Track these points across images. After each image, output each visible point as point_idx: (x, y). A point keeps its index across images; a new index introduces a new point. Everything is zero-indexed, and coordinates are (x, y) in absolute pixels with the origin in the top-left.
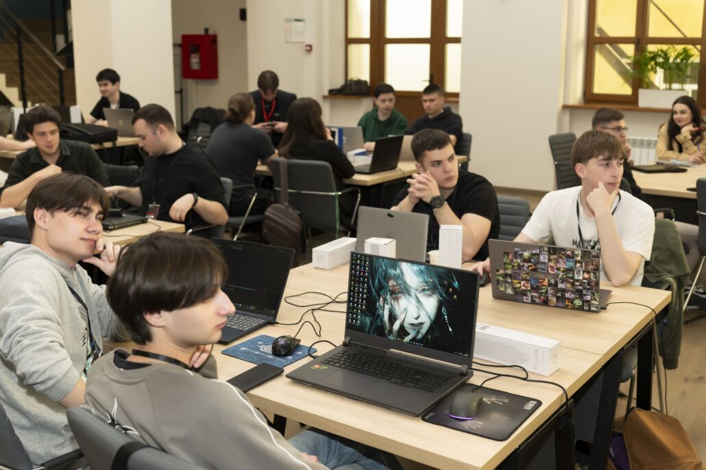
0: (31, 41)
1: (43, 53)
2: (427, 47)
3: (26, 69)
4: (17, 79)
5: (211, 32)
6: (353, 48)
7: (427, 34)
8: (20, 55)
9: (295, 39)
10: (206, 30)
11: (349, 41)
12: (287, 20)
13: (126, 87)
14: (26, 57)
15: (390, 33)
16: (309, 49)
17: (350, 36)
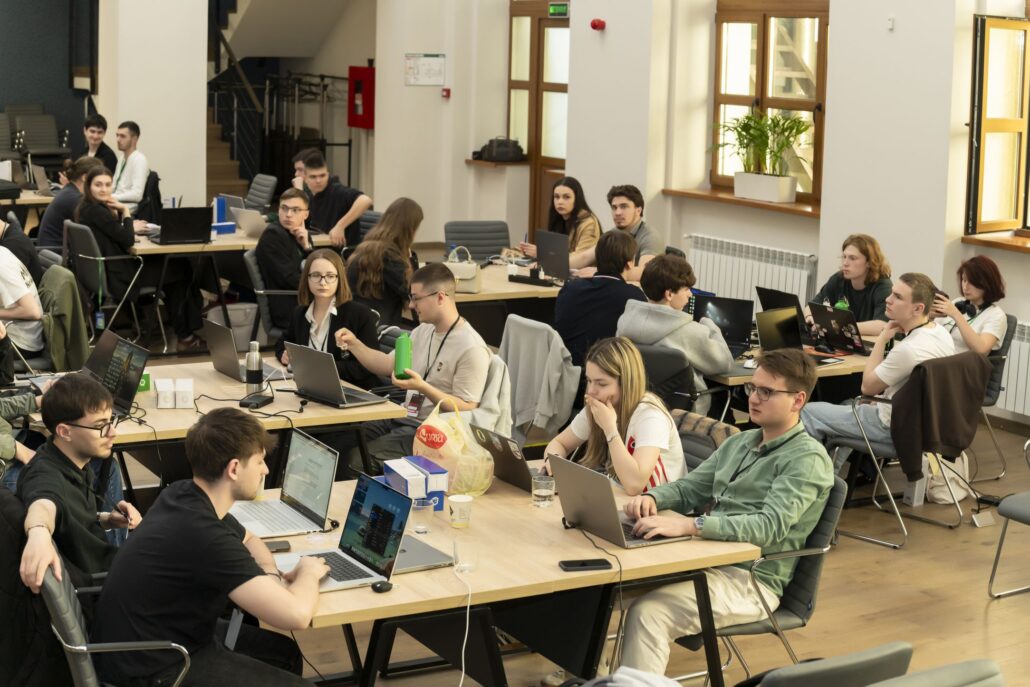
9: (423, 80)
11: (512, 84)
12: (408, 57)
16: (447, 93)
17: (513, 78)
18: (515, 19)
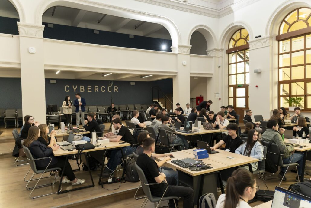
0: (167, 98)
1: (169, 100)
2: (245, 98)
3: (166, 103)
4: (165, 105)
5: (202, 96)
6: (230, 99)
7: (245, 95)
8: (165, 101)
9: (217, 97)
10: (201, 96)
11: (229, 97)
12: (215, 94)
13: (181, 106)
14: (166, 101)
15: (238, 95)
16: (220, 99)
17: (229, 96)
18: (229, 88)
